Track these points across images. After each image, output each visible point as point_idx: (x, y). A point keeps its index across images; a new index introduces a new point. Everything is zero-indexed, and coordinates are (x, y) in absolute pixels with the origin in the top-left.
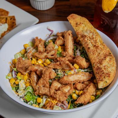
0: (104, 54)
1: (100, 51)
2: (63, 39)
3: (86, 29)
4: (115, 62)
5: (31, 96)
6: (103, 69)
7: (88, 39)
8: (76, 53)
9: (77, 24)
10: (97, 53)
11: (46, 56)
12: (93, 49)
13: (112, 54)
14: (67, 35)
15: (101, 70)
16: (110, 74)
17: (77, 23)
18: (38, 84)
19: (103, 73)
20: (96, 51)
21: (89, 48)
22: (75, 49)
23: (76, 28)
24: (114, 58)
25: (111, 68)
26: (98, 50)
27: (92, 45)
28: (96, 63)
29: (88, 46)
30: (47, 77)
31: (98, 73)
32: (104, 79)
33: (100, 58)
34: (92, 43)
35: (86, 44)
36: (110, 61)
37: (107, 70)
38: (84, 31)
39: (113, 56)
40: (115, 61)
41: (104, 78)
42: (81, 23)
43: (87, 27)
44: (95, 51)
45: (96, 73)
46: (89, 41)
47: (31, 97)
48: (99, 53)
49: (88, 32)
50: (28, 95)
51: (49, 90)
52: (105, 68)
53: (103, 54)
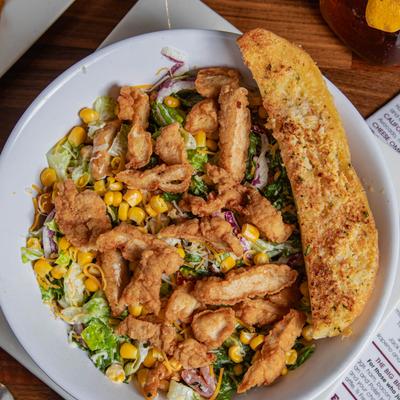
0: (345, 208)
1: (333, 194)
2: (214, 114)
3: (297, 95)
4: (375, 249)
5: (101, 330)
6: (335, 276)
7: (299, 143)
8: (253, 168)
9: (269, 68)
10: (323, 204)
11: (154, 183)
12: (311, 183)
13: (370, 216)
14: (229, 108)
15: (329, 278)
16: (353, 302)
17: (270, 66)
18: (125, 295)
19: (333, 290)
20: (320, 195)
21: (299, 180)
22: (252, 151)
23: (266, 82)
24: (377, 234)
25: (361, 273)
26: (328, 192)
27: (310, 167)
28: (315, 242)
29: (298, 172)
30: (154, 282)
31: (317, 286)
32: (333, 312)
33: (331, 224)
34: (311, 157)
35: (292, 161)
36: (361, 242)
37: (348, 283)
38: (289, 103)
39: (373, 226)
40: (376, 245)
41: (335, 308)
42: (282, 67)
43: (302, 84)
44: (317, 193)
45: (312, 284)
46: (301, 150)
47: (102, 335)
48: (331, 206)
49: (305, 108)
50: (93, 329)
51: (158, 333)
52: (341, 274)
53: (343, 211)
